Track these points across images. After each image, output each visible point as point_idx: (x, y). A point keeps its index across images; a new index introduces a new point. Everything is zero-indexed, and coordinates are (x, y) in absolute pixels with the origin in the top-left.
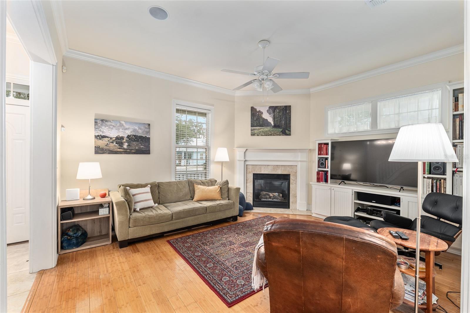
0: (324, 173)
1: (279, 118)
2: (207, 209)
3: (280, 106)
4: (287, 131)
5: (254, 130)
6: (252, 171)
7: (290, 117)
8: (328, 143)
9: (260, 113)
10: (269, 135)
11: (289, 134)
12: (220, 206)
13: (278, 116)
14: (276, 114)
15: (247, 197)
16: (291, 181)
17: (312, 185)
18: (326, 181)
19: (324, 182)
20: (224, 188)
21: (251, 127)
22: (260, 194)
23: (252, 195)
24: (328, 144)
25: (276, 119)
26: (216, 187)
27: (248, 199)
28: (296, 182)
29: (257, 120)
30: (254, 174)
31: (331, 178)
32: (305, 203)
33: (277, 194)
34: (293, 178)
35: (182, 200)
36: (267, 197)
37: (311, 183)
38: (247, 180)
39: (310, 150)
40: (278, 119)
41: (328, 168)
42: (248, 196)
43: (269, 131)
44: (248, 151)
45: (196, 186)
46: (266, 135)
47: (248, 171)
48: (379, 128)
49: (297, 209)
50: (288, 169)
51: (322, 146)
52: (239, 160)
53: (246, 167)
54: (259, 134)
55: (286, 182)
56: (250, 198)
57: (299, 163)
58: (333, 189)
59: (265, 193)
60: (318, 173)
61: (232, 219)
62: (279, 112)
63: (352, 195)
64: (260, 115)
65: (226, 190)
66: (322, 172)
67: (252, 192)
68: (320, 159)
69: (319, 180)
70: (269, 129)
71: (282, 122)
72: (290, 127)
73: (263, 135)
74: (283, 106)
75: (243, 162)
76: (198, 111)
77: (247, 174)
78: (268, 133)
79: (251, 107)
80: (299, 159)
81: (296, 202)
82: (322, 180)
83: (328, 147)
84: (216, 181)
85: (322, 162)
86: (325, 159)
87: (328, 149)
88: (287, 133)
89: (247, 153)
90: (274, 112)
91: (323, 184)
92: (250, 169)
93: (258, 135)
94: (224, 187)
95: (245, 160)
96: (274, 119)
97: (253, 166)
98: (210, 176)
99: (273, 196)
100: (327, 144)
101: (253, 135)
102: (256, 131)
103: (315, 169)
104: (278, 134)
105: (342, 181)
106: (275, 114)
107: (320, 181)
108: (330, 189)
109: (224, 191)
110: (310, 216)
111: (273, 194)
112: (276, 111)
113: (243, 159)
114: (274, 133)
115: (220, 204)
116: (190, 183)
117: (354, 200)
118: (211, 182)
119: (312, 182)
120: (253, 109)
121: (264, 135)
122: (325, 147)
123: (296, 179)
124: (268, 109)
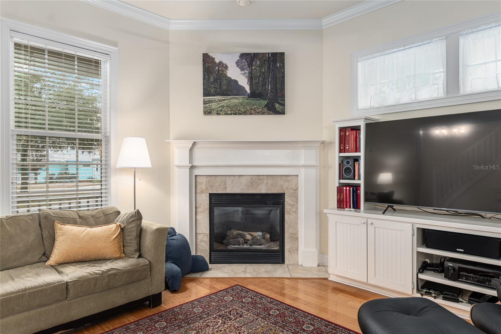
0: (351, 188)
1: (261, 78)
2: (70, 287)
3: (264, 54)
4: (277, 105)
5: (210, 101)
6: (207, 189)
7: (283, 77)
8: (360, 126)
9: (223, 66)
10: (240, 114)
11: (281, 111)
12: (109, 276)
13: (258, 74)
14: (255, 69)
15: (198, 243)
16: (287, 207)
17: (328, 215)
18: (356, 206)
19: (352, 209)
20: (131, 228)
21: (204, 97)
22: (227, 236)
23: (207, 239)
24: (360, 130)
25: (255, 79)
26: (113, 226)
27: (200, 247)
28: (297, 208)
29: (215, 81)
30: (211, 195)
31: (366, 200)
32: (314, 250)
33: (260, 234)
34: (290, 202)
35: (15, 264)
36: (239, 242)
37: (325, 211)
38: (196, 208)
39: (323, 143)
40: (259, 80)
41: (359, 179)
42: (199, 241)
43: (241, 104)
44: (197, 146)
45: (58, 226)
46: (235, 114)
47: (198, 188)
48: (462, 92)
49: (300, 264)
50: (281, 182)
51: (347, 134)
52: (178, 167)
53: (194, 181)
54: (221, 110)
55: (277, 209)
56: (203, 244)
57: (303, 170)
58: (372, 224)
59: (235, 232)
60: (340, 190)
61: (148, 302)
62: (260, 67)
63: (413, 235)
64: (223, 71)
65: (134, 234)
66: (348, 188)
67: (208, 232)
68: (342, 160)
69: (341, 204)
70: (241, 101)
71: (267, 87)
72: (283, 96)
73: (229, 112)
74: (269, 53)
75: (187, 170)
76: (78, 54)
77: (197, 195)
78: (239, 110)
79: (204, 54)
80: (302, 162)
81: (297, 250)
82: (348, 204)
83: (360, 134)
84: (118, 213)
85: (348, 166)
86: (353, 160)
87: (360, 139)
88: (278, 109)
89: (196, 151)
90: (250, 65)
91: (349, 212)
92: (203, 183)
93: (218, 114)
94: (130, 226)
95: (191, 165)
96: (251, 79)
97: (209, 178)
98: (109, 202)
99: (252, 239)
100: (357, 129)
101: (208, 112)
102: (214, 106)
103: (334, 181)
104: (260, 110)
105: (389, 206)
106: (252, 69)
107: (345, 207)
108: (364, 223)
109: (130, 236)
110: (325, 282)
111: (252, 235)
112: (254, 63)
113: (187, 163)
114: (251, 109)
115: (110, 272)
116: (43, 221)
117: (417, 247)
118: (106, 215)
119: (327, 208)
120: (207, 59)
121: (231, 114)
122: (354, 135)
123: (297, 202)
124: (239, 58)
